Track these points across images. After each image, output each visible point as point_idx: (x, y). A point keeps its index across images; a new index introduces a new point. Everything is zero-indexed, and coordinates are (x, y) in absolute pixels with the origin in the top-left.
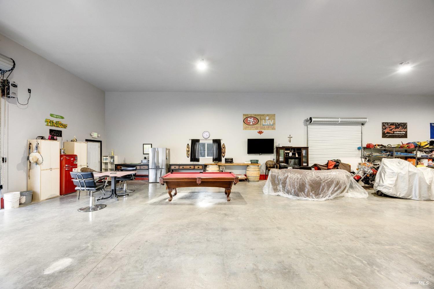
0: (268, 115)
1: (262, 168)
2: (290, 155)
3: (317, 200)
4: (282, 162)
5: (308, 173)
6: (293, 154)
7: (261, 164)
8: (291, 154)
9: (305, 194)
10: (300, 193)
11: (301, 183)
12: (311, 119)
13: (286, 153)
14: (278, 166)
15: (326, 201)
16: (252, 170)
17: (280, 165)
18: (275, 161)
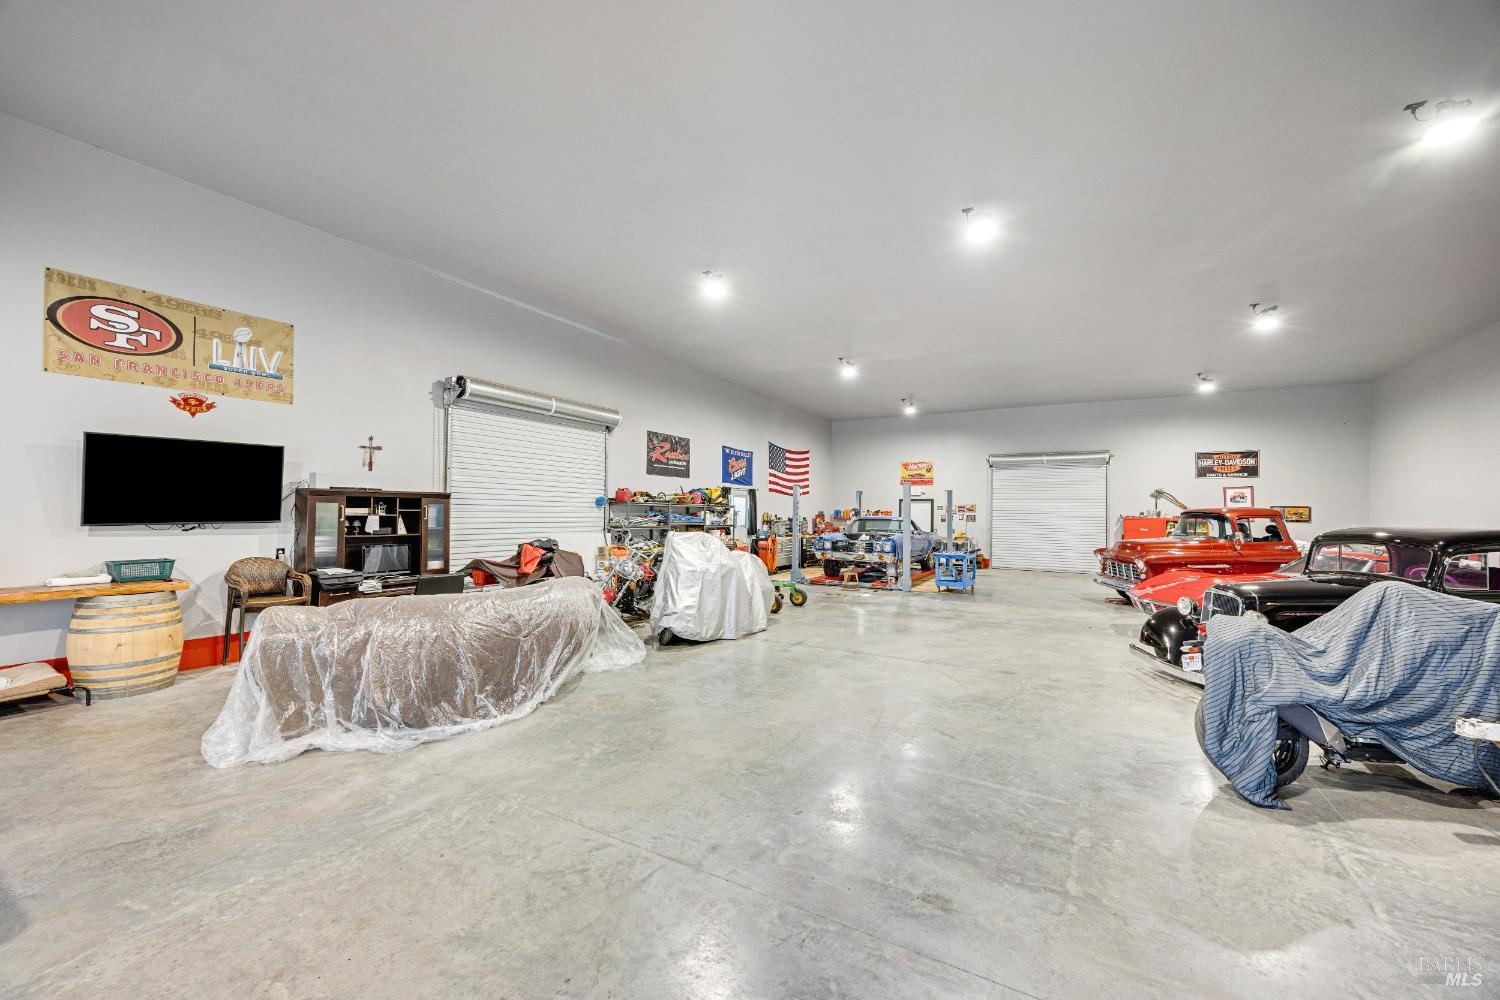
0: (247, 321)
1: (199, 602)
2: (367, 530)
3: (506, 717)
4: (328, 562)
5: (467, 609)
6: (384, 522)
7: (198, 580)
8: (373, 525)
9: (455, 708)
10: (435, 710)
11: (436, 659)
12: (460, 380)
13: (351, 519)
14: (307, 581)
15: (539, 713)
16: (122, 622)
17: (315, 578)
18: (289, 558)
